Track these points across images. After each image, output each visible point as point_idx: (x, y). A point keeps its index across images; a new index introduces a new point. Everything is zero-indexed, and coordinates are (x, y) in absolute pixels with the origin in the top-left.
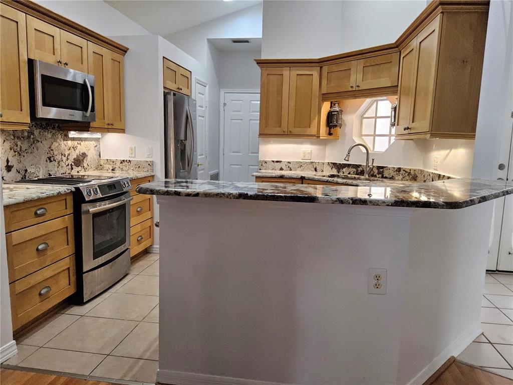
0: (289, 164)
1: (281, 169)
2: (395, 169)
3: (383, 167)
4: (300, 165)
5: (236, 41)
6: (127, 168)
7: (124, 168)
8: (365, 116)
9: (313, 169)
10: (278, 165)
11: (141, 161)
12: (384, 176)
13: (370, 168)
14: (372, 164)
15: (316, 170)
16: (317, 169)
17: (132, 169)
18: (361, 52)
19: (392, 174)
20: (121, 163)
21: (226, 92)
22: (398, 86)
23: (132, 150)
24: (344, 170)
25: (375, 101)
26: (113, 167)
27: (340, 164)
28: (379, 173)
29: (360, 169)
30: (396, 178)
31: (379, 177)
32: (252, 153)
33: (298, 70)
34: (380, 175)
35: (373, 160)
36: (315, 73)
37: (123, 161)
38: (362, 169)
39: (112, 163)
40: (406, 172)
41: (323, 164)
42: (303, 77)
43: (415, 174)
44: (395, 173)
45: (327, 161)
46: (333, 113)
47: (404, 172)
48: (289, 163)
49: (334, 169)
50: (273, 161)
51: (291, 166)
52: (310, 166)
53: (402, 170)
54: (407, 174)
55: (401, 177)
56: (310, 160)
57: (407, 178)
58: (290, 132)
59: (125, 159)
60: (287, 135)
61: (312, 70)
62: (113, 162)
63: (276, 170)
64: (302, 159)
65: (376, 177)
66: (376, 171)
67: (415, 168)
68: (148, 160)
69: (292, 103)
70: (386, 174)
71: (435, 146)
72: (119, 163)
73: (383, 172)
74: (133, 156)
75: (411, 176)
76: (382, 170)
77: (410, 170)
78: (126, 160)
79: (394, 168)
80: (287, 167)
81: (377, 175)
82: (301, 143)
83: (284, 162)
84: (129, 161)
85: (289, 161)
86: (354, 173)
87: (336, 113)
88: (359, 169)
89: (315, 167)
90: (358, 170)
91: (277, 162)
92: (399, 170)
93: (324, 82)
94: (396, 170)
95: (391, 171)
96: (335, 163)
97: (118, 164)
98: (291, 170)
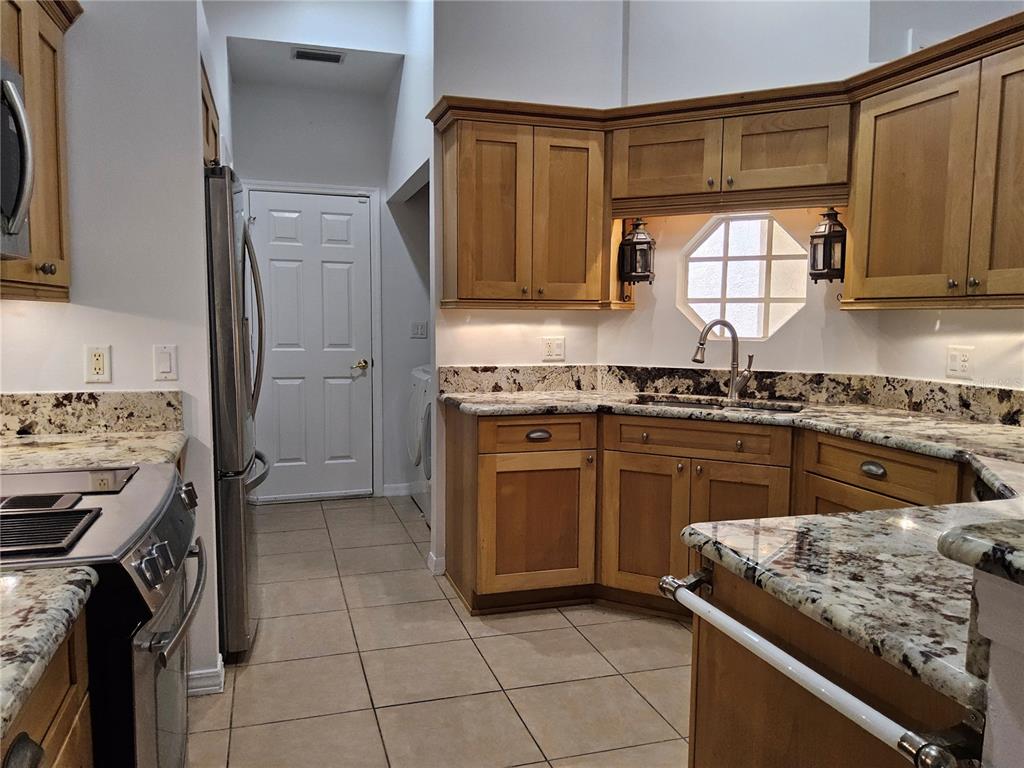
0: (515, 375)
1: (497, 388)
2: (808, 378)
3: (771, 375)
4: (543, 376)
5: (305, 54)
6: (84, 420)
7: (71, 422)
8: (693, 255)
9: (573, 384)
10: (488, 379)
11: (138, 395)
12: (777, 394)
13: (745, 377)
14: (749, 367)
15: (579, 387)
16: (582, 383)
17: (103, 423)
18: (740, 100)
19: (800, 388)
20: (59, 404)
21: (255, 187)
22: (847, 185)
23: (98, 357)
24: (659, 383)
25: (723, 220)
26: (22, 422)
27: (645, 370)
28: (760, 389)
29: (705, 380)
30: (812, 398)
31: (762, 398)
32: (331, 345)
33: (554, 135)
34: (766, 394)
35: (751, 358)
36: (595, 147)
37: (68, 397)
38: (710, 380)
39: (18, 407)
40: (838, 383)
41: (595, 370)
42: (564, 154)
43: (863, 388)
44: (808, 386)
45: (602, 363)
46: (638, 247)
47: (833, 384)
48: (516, 371)
49: (626, 382)
50: (475, 369)
51: (519, 378)
52: (566, 377)
53: (826, 379)
54: (840, 389)
55: (824, 396)
56: (563, 361)
57: (842, 397)
58: (540, 292)
59: (75, 392)
60: (529, 301)
61: (587, 139)
62: (25, 403)
63: (483, 391)
64: (544, 361)
65: (755, 397)
66: (753, 384)
67: (861, 373)
68: (166, 388)
69: (542, 220)
70: (782, 389)
71: (941, 324)
72: (50, 406)
73: (772, 386)
74: (105, 377)
75: (852, 393)
76: (769, 381)
77: (849, 379)
78: (79, 396)
79: (804, 376)
80: (511, 381)
81: (757, 394)
82: (540, 321)
83: (504, 369)
84: (91, 396)
85: (514, 365)
86: (688, 388)
87: (645, 247)
88: (702, 380)
89: (576, 379)
90: (700, 383)
91: (486, 369)
92: (818, 379)
93: (620, 171)
94: (811, 381)
95: (795, 383)
96: (631, 367)
97: (46, 410)
98: (520, 389)
